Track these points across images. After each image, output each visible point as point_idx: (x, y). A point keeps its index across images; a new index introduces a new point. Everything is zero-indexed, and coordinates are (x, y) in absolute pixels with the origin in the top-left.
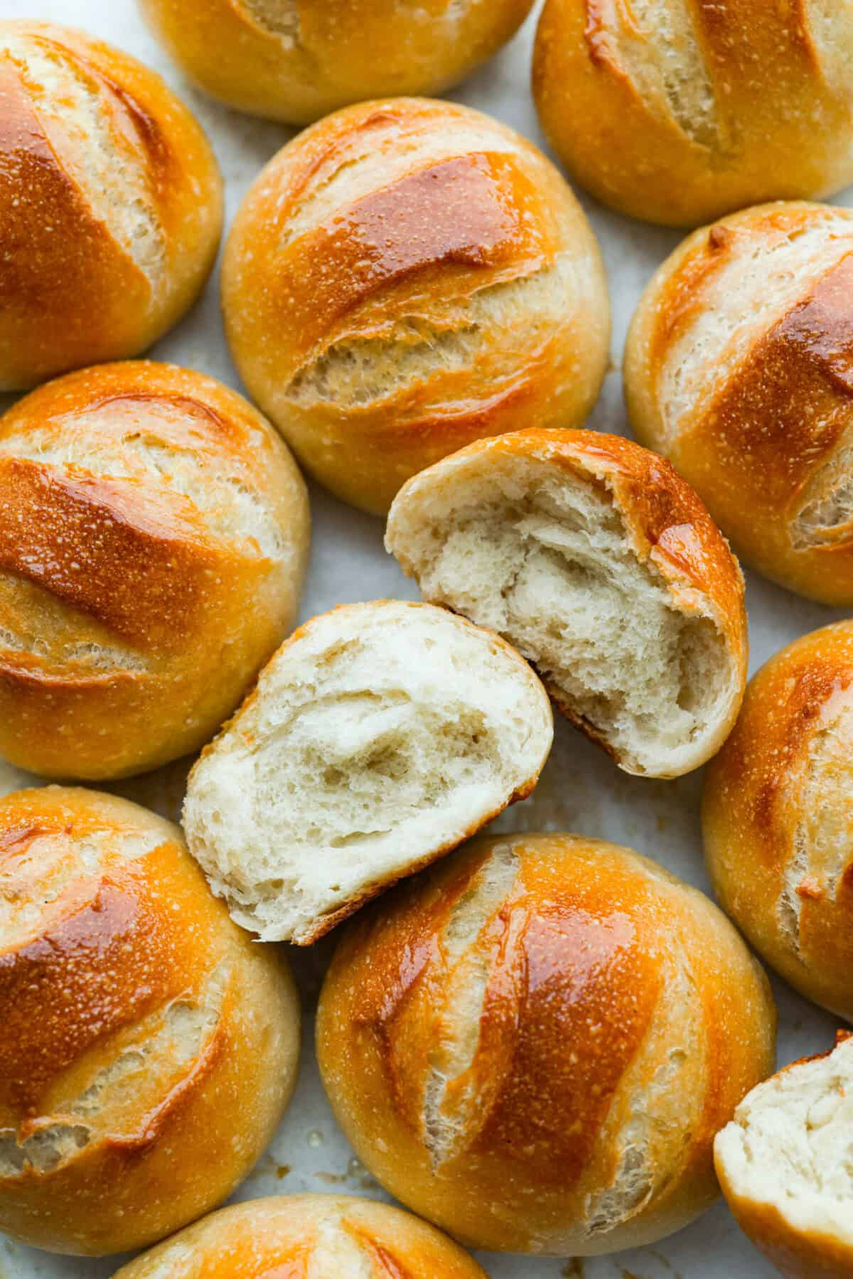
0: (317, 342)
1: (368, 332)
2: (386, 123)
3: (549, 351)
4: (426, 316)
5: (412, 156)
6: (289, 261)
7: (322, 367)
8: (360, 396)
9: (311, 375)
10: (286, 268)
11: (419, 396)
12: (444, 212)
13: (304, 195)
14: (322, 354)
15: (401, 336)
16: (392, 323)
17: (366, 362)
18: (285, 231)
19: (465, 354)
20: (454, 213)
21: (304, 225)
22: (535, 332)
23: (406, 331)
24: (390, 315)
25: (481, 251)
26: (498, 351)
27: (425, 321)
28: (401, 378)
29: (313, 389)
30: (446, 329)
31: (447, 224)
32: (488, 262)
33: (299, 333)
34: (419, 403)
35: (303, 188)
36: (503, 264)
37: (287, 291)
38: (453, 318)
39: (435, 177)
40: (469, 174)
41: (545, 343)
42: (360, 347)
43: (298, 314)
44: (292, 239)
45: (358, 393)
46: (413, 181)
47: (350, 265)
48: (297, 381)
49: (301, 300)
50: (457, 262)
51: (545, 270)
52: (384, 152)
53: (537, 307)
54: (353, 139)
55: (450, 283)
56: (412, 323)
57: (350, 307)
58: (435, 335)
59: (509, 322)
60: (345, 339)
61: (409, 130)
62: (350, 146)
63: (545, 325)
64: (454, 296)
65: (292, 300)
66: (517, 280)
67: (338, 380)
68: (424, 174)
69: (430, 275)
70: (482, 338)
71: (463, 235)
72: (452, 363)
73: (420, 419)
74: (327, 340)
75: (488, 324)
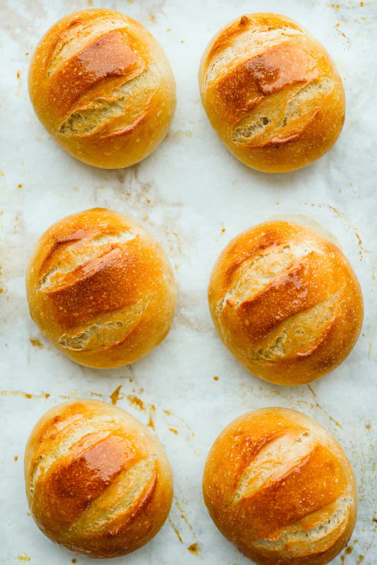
0: (67, 113)
1: (84, 108)
2: (77, 24)
3: (152, 101)
4: (104, 98)
5: (89, 37)
6: (51, 84)
7: (71, 122)
8: (86, 130)
9: (67, 125)
10: (50, 86)
11: (107, 127)
12: (104, 57)
13: (52, 58)
14: (69, 117)
15: (97, 106)
16: (92, 103)
17: (86, 118)
18: (47, 73)
19: (121, 108)
20: (108, 57)
21: (53, 70)
22: (145, 95)
23: (98, 105)
24: (91, 100)
25: (120, 70)
26: (133, 105)
27: (104, 100)
28: (100, 121)
29: (69, 130)
30: (112, 101)
31: (106, 62)
32: (123, 74)
33: (60, 110)
34: (107, 130)
35: (51, 55)
36: (129, 73)
37: (52, 96)
38: (115, 96)
39: (98, 44)
40: (111, 41)
41: (150, 99)
42: (82, 112)
43: (58, 104)
44: (51, 75)
45: (85, 129)
46: (91, 47)
47: (73, 83)
48: (63, 127)
49: (58, 99)
50: (111, 76)
51: (145, 71)
52: (78, 36)
53: (145, 86)
54: (66, 33)
55: (111, 84)
56: (100, 101)
57: (75, 99)
58: (109, 104)
59: (135, 94)
60: (77, 111)
61: (86, 26)
62: (65, 36)
63: (149, 91)
64: (113, 89)
65: (55, 99)
66: (136, 77)
67: (77, 126)
68: (94, 44)
69: (103, 82)
70: (126, 101)
71: (112, 66)
72: (117, 112)
73: (109, 135)
74: (70, 112)
75: (128, 96)
